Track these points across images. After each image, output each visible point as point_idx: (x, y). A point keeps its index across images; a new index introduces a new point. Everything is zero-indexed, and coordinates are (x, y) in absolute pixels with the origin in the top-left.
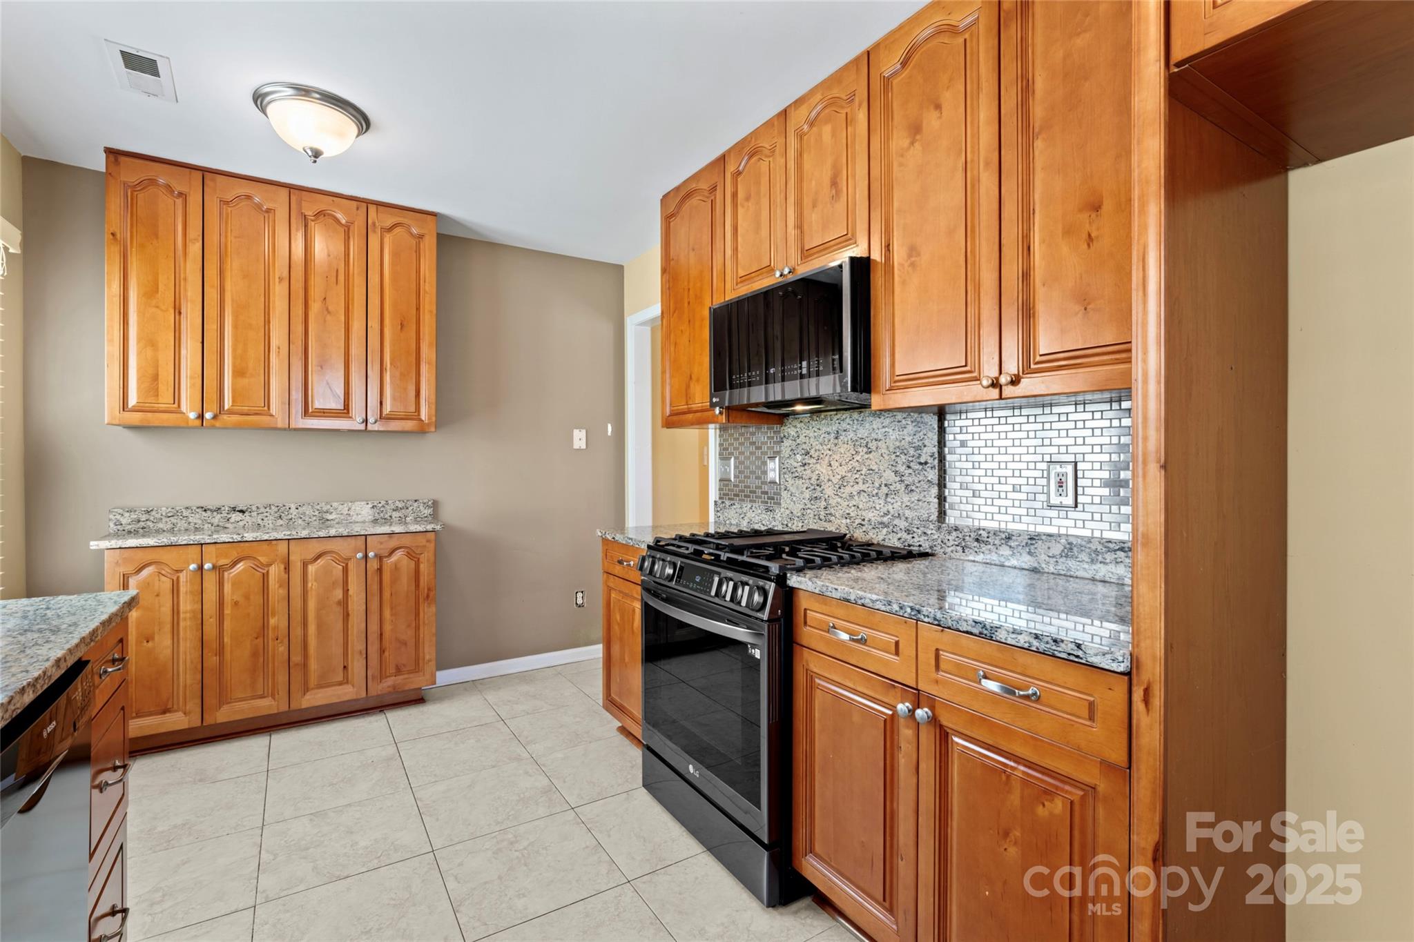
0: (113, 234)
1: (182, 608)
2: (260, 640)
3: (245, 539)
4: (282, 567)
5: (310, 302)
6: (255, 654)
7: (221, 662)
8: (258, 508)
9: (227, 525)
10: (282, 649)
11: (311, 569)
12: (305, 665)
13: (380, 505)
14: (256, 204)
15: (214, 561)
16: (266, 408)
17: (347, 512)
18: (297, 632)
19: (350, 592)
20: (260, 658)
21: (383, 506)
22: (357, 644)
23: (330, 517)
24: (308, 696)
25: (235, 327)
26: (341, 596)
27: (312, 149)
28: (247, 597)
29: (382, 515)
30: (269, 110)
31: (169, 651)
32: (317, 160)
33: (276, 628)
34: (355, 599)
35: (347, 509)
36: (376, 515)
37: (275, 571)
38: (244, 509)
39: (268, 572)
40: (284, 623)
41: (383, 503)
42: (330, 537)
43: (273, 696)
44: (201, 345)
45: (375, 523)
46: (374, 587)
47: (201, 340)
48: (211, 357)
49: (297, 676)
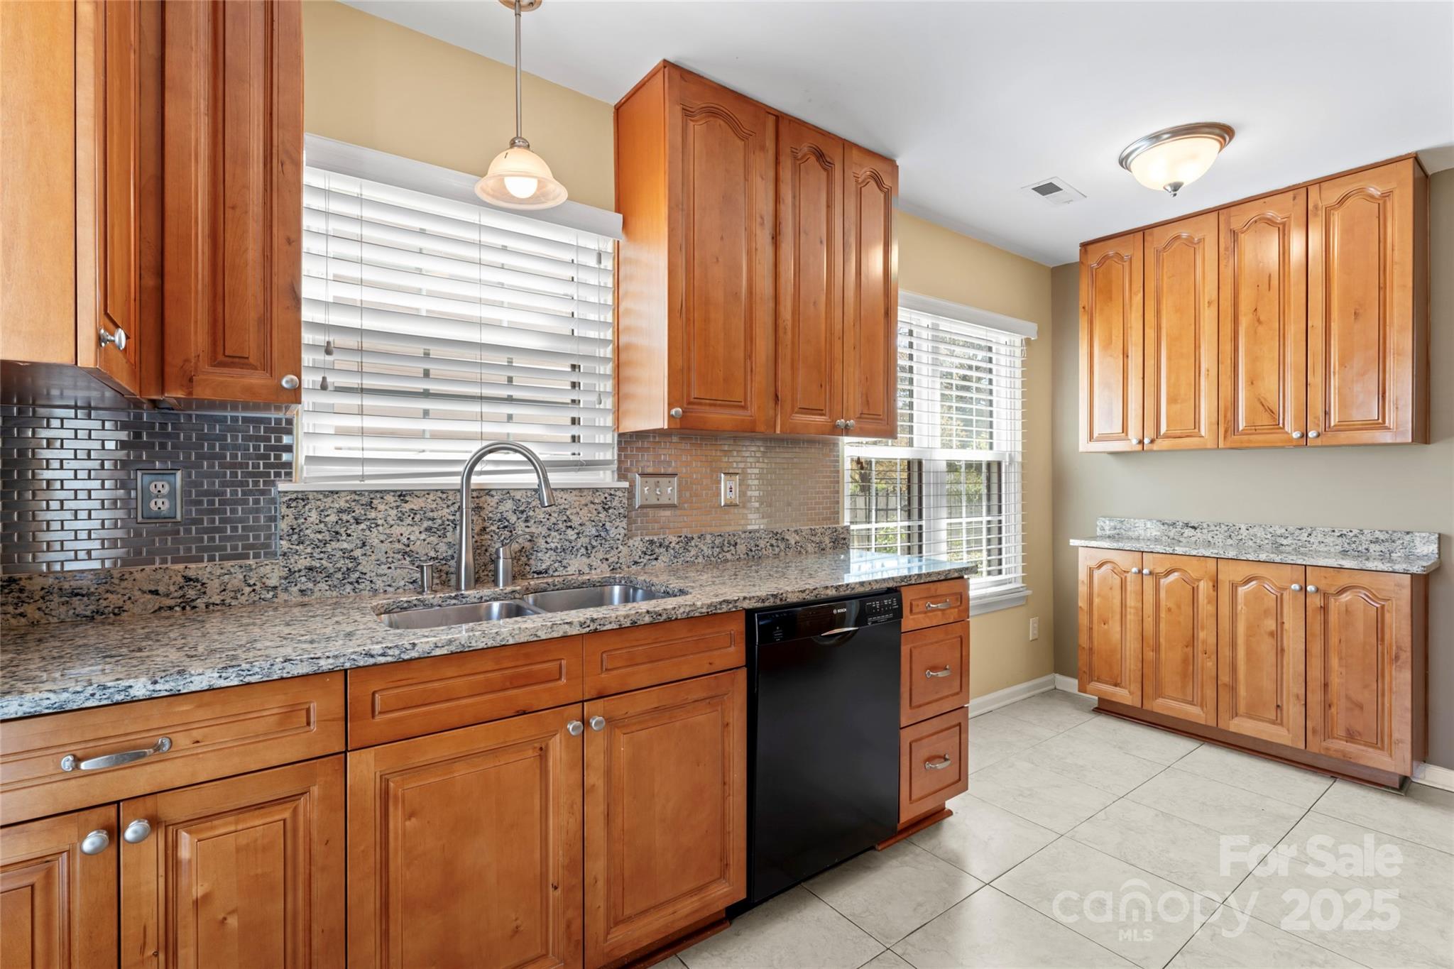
0: (1084, 308)
1: (1128, 604)
2: (1190, 649)
3: (1176, 552)
4: (1211, 584)
5: (1240, 317)
6: (1185, 661)
7: (1158, 659)
8: (1208, 526)
9: (1181, 539)
10: (1210, 664)
11: (1242, 590)
12: (1233, 689)
13: (1351, 534)
14: (1186, 239)
15: (1152, 568)
16: (1197, 430)
17: (1306, 538)
18: (1225, 652)
19: (1286, 626)
20: (1188, 667)
21: (1356, 536)
22: (1293, 686)
23: (1285, 542)
24: (1236, 721)
25: (1169, 359)
26: (1273, 627)
27: (1170, 185)
28: (1179, 607)
29: (1354, 546)
30: (1132, 167)
31: (1118, 636)
32: (1177, 192)
33: (1204, 642)
34: (1291, 634)
35: (1307, 535)
36: (1346, 545)
37: (1204, 587)
38: (1196, 525)
39: (1198, 586)
40: (1212, 640)
41: (1355, 532)
42: (1259, 561)
43: (1202, 706)
44: (1141, 381)
45: (1344, 555)
46: (1317, 627)
47: (1142, 376)
48: (1150, 389)
49: (1225, 696)
